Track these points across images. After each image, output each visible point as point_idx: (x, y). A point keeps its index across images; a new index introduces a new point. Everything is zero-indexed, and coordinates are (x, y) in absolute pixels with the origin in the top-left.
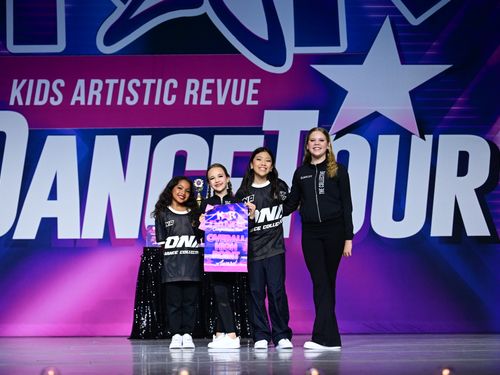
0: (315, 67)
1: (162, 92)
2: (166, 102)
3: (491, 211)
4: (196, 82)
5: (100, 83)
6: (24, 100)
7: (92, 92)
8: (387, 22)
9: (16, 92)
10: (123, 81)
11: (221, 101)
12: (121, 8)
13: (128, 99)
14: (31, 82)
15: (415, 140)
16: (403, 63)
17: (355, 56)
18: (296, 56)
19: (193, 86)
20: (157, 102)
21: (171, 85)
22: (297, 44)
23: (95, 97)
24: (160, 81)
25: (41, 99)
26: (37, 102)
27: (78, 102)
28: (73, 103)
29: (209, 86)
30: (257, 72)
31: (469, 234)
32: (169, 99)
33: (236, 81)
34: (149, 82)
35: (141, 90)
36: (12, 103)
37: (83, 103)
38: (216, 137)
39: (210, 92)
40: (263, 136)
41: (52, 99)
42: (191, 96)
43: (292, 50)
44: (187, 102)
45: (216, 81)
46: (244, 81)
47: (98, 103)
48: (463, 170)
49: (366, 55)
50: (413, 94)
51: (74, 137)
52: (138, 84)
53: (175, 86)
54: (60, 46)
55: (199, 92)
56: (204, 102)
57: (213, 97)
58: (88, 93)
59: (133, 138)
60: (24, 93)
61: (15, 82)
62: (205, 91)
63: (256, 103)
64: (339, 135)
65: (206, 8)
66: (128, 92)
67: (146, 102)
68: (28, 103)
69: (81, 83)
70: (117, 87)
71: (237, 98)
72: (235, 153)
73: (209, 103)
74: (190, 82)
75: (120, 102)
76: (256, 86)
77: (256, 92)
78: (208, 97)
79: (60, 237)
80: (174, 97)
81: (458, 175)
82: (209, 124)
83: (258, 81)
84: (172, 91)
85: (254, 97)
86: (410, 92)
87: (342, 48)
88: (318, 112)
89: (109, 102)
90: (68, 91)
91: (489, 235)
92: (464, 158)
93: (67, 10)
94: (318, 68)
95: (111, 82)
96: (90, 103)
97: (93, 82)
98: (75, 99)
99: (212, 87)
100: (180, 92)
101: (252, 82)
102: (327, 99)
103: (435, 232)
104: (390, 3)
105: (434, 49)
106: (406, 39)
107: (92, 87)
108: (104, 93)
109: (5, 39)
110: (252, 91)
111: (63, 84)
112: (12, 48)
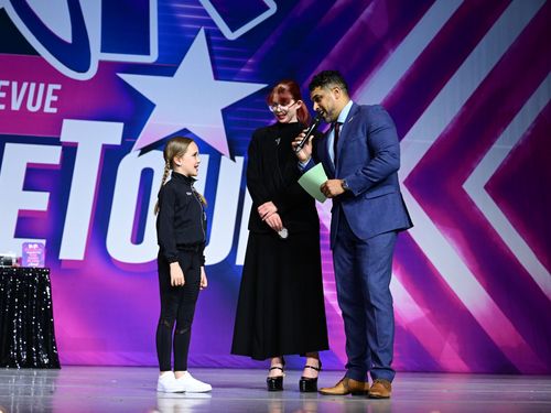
0: (120, 75)
11: (16, 106)
15: (225, 160)
16: (218, 75)
17: (166, 68)
18: (102, 64)
22: (102, 51)
29: (3, 89)
30: (58, 77)
33: (33, 85)
38: (7, 145)
39: (4, 95)
40: (60, 148)
43: (97, 55)
45: (11, 84)
46: (42, 86)
49: (177, 68)
57: (6, 101)
63: (54, 110)
64: (144, 151)
71: (34, 104)
72: (28, 164)
73: (2, 107)
76: (55, 92)
77: (55, 98)
83: (58, 87)
85: (53, 104)
86: (226, 112)
87: (152, 58)
88: (122, 125)
94: (128, 78)
99: (6, 90)
101: (52, 87)
102: (134, 111)
103: (241, 261)
104: (204, 13)
105: (251, 66)
106: (221, 53)
110: (50, 98)
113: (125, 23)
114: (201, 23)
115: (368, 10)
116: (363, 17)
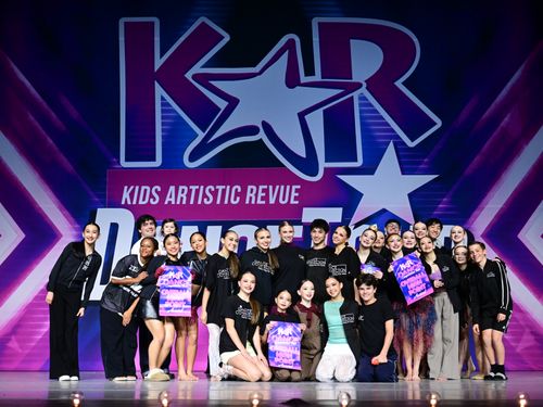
0: (340, 177)
1: (230, 195)
2: (233, 202)
4: (255, 188)
5: (186, 188)
6: (132, 201)
7: (180, 195)
8: (391, 144)
9: (126, 195)
10: (202, 187)
11: (272, 201)
12: (201, 135)
13: (205, 200)
14: (137, 188)
16: (403, 174)
17: (369, 169)
18: (325, 169)
19: (252, 190)
20: (226, 202)
21: (237, 190)
23: (182, 198)
24: (228, 187)
25: (144, 200)
26: (141, 202)
27: (170, 202)
28: (166, 203)
29: (263, 191)
30: (298, 180)
32: (235, 200)
33: (282, 187)
34: (220, 188)
35: (215, 194)
36: (123, 203)
37: (173, 203)
39: (264, 194)
40: (302, 226)
41: (152, 200)
42: (251, 198)
43: (323, 164)
44: (247, 202)
45: (268, 187)
46: (288, 187)
47: (184, 202)
49: (376, 169)
52: (213, 189)
53: (239, 190)
54: (158, 163)
55: (256, 195)
56: (259, 202)
57: (266, 198)
58: (177, 196)
59: (209, 227)
60: (132, 195)
61: (126, 187)
62: (261, 194)
63: (297, 202)
64: (357, 225)
65: (262, 135)
66: (205, 195)
67: (218, 202)
68: (134, 203)
69: (172, 188)
70: (197, 191)
71: (284, 199)
73: (264, 202)
74: (249, 187)
75: (199, 202)
76: (297, 191)
77: (297, 194)
78: (262, 199)
80: (238, 199)
82: (263, 217)
83: (299, 187)
84: (237, 194)
85: (296, 198)
86: (409, 195)
87: (359, 163)
88: (341, 209)
89: (192, 202)
90: (163, 195)
92: (448, 242)
93: (163, 137)
94: (345, 178)
95: (194, 188)
96: (178, 203)
97: (181, 188)
98: (168, 199)
99: (266, 191)
100: (242, 195)
101: (294, 187)
102: (349, 199)
104: (393, 131)
105: (426, 164)
106: (405, 156)
107: (180, 191)
108: (189, 196)
109: (118, 157)
110: (294, 194)
111: (159, 189)
112: (124, 164)
113: (340, 141)
114: (391, 137)
115: (506, 119)
116: (502, 124)
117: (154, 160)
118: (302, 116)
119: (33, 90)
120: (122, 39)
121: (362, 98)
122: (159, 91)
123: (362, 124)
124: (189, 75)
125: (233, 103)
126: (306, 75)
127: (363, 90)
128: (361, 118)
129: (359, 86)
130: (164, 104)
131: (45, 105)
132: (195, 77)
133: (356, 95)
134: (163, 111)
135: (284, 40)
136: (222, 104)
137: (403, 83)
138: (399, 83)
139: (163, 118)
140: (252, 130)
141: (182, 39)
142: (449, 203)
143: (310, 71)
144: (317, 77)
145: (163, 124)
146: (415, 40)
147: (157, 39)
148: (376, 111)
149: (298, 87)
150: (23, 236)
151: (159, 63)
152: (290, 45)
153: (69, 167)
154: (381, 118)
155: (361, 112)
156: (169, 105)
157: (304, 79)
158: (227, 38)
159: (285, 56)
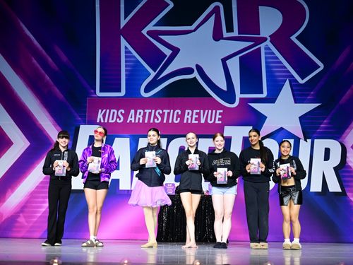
0: (250, 104)
1: (173, 116)
2: (175, 121)
3: (342, 179)
4: (190, 111)
5: (142, 111)
6: (104, 119)
7: (138, 116)
8: (287, 81)
9: (100, 116)
10: (153, 111)
11: (203, 121)
12: (153, 74)
13: (156, 120)
14: (108, 111)
15: (302, 142)
16: (296, 101)
17: (271, 99)
18: (240, 99)
19: (188, 113)
20: (170, 121)
21: (178, 113)
22: (242, 92)
23: (139, 118)
24: (172, 111)
25: (113, 119)
26: (110, 121)
27: (131, 121)
28: (128, 122)
30: (221, 107)
31: (330, 190)
32: (177, 120)
33: (210, 111)
34: (166, 111)
35: (162, 115)
36: (98, 121)
37: (133, 122)
38: (200, 140)
39: (197, 116)
41: (118, 119)
42: (188, 119)
43: (238, 95)
44: (185, 121)
45: (200, 111)
46: (214, 111)
47: (141, 121)
48: (327, 157)
49: (276, 99)
50: (301, 118)
51: (128, 139)
52: (161, 112)
53: (180, 113)
54: (122, 93)
55: (192, 117)
56: (194, 122)
57: (198, 119)
58: (135, 117)
60: (104, 116)
61: (100, 111)
62: (195, 116)
63: (220, 122)
64: (263, 139)
65: (196, 75)
66: (156, 116)
67: (165, 121)
68: (106, 121)
69: (132, 112)
70: (150, 113)
71: (211, 120)
72: (209, 148)
73: (197, 122)
74: (187, 111)
75: (152, 121)
76: (220, 114)
77: (220, 117)
78: (196, 119)
79: (121, 189)
80: (179, 119)
81: (325, 160)
83: (222, 111)
84: (178, 116)
85: (219, 119)
87: (264, 95)
88: (251, 127)
89: (146, 121)
90: (126, 116)
91: (341, 191)
92: (327, 151)
93: (126, 75)
94: (255, 106)
95: (148, 111)
96: (137, 121)
97: (139, 111)
98: (129, 119)
99: (198, 114)
100: (182, 116)
101: (218, 112)
102: (257, 121)
103: (312, 190)
104: (288, 72)
105: (312, 95)
106: (297, 90)
107: (138, 114)
108: (144, 117)
109: (95, 89)
110: (218, 116)
111: (123, 112)
112: (99, 94)
114: (287, 77)
117: (120, 91)
118: (224, 61)
119: (36, 42)
120: (98, 6)
121: (267, 48)
122: (124, 43)
123: (267, 67)
124: (144, 32)
125: (176, 51)
126: (227, 32)
127: (268, 43)
128: (266, 63)
129: (265, 39)
130: (127, 52)
131: (44, 52)
132: (149, 33)
133: (262, 46)
134: (126, 57)
135: (212, 6)
136: (168, 52)
137: (297, 38)
138: (293, 38)
139: (126, 61)
140: (189, 71)
141: (140, 6)
142: (329, 123)
143: (230, 29)
144: (235, 33)
145: (126, 66)
146: (306, 6)
147: (122, 6)
148: (277, 58)
149: (221, 41)
150: (28, 144)
151: (123, 22)
152: (216, 10)
153: (60, 96)
154: (281, 62)
155: (266, 58)
156: (130, 52)
157: (226, 35)
158: (172, 5)
159: (213, 18)
